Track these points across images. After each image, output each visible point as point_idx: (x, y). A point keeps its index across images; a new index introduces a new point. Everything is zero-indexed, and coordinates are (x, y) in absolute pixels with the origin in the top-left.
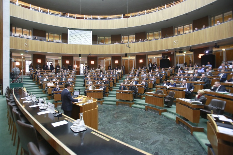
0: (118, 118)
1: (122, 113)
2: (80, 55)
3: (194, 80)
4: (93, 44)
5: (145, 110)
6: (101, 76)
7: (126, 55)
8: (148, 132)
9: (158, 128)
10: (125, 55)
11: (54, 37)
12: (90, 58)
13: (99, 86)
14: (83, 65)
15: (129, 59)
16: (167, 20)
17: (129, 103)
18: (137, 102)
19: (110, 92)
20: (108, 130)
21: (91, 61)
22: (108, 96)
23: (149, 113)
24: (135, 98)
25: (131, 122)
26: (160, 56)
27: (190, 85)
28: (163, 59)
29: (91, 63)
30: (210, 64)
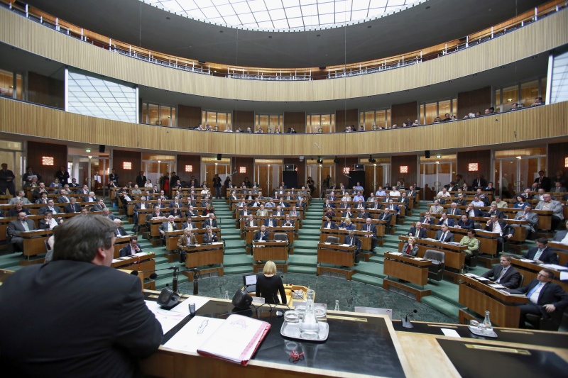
2: (102, 148)
3: (365, 216)
7: (219, 157)
15: (216, 164)
21: (124, 163)
23: (325, 278)
28: (287, 170)
29: (123, 167)
30: (361, 185)
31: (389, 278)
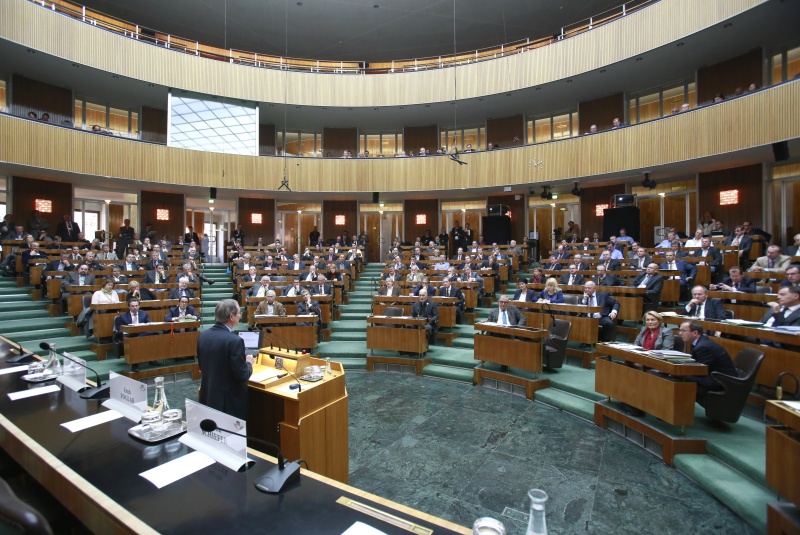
0: (400, 422)
1: (401, 400)
2: (213, 192)
3: (607, 282)
4: (262, 153)
5: (475, 384)
6: (297, 267)
7: (376, 198)
8: (529, 469)
9: (549, 448)
10: (372, 199)
11: (108, 119)
12: (247, 203)
13: (292, 303)
14: (217, 227)
15: (381, 212)
16: (509, 94)
17: (413, 360)
18: (439, 355)
19: (337, 324)
20: (384, 475)
21: (253, 215)
22: (328, 339)
23: (487, 392)
24: (432, 343)
25: (451, 432)
26: (480, 206)
27: (606, 298)
28: (491, 215)
29: (250, 220)
30: (627, 234)
31: (609, 402)
